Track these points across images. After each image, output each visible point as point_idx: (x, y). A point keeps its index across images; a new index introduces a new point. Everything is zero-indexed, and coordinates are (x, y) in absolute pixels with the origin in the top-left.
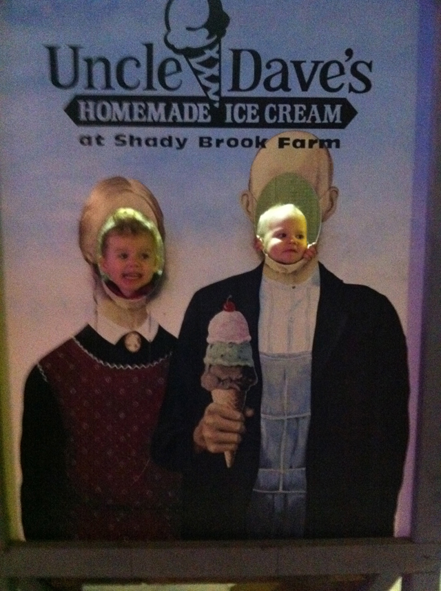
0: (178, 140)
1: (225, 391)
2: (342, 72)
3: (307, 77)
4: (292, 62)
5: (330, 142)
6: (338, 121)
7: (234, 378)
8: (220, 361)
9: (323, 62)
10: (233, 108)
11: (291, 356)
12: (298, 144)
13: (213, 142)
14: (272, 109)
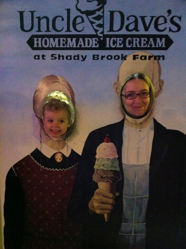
0: (82, 56)
1: (105, 183)
2: (166, 22)
3: (147, 24)
4: (140, 17)
5: (159, 57)
6: (164, 46)
7: (109, 176)
8: (102, 167)
9: (156, 17)
10: (110, 40)
11: (138, 166)
12: (143, 58)
13: (100, 57)
14: (129, 40)
